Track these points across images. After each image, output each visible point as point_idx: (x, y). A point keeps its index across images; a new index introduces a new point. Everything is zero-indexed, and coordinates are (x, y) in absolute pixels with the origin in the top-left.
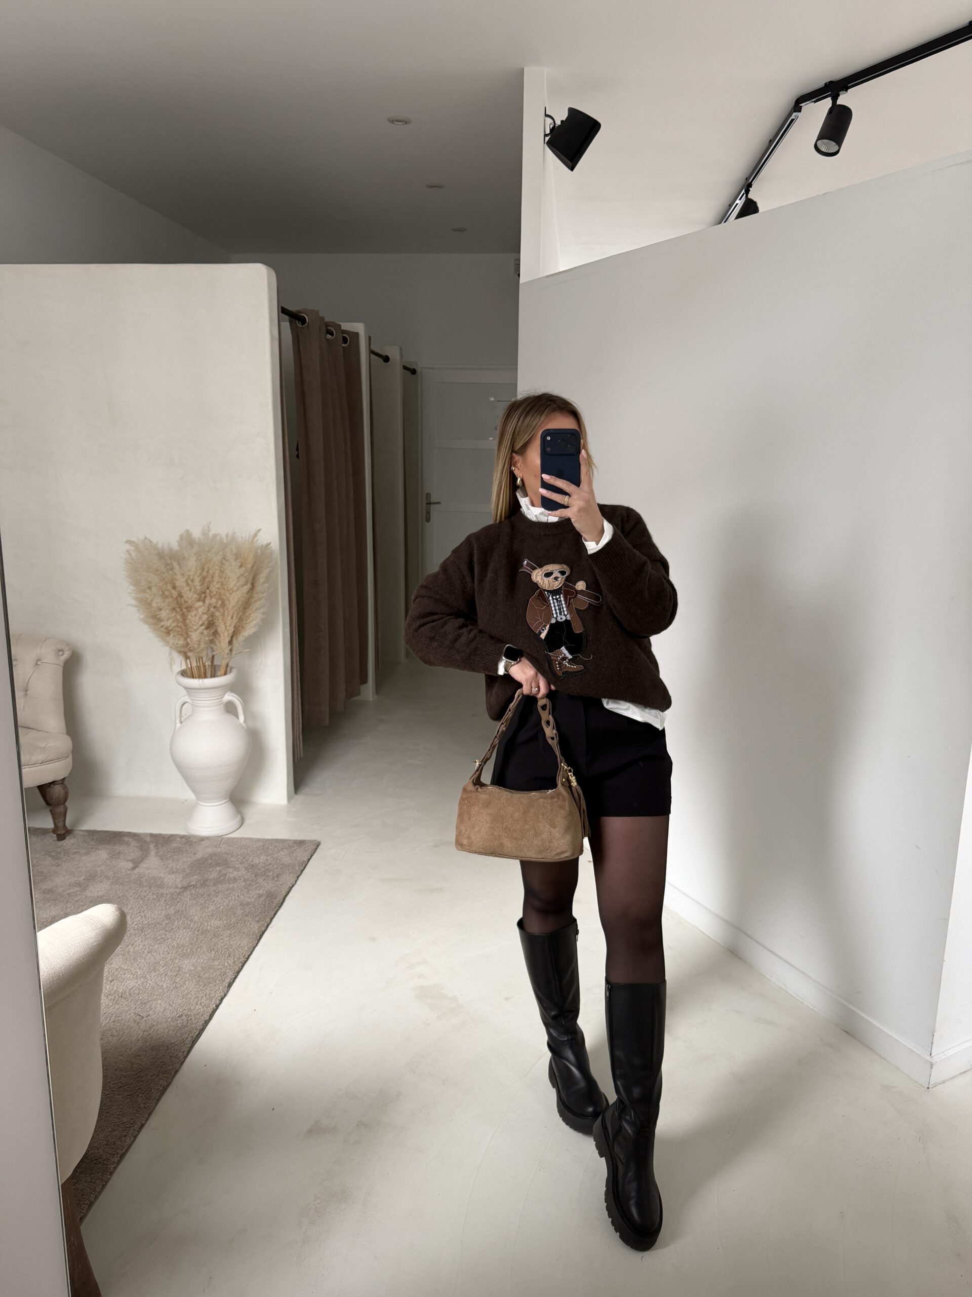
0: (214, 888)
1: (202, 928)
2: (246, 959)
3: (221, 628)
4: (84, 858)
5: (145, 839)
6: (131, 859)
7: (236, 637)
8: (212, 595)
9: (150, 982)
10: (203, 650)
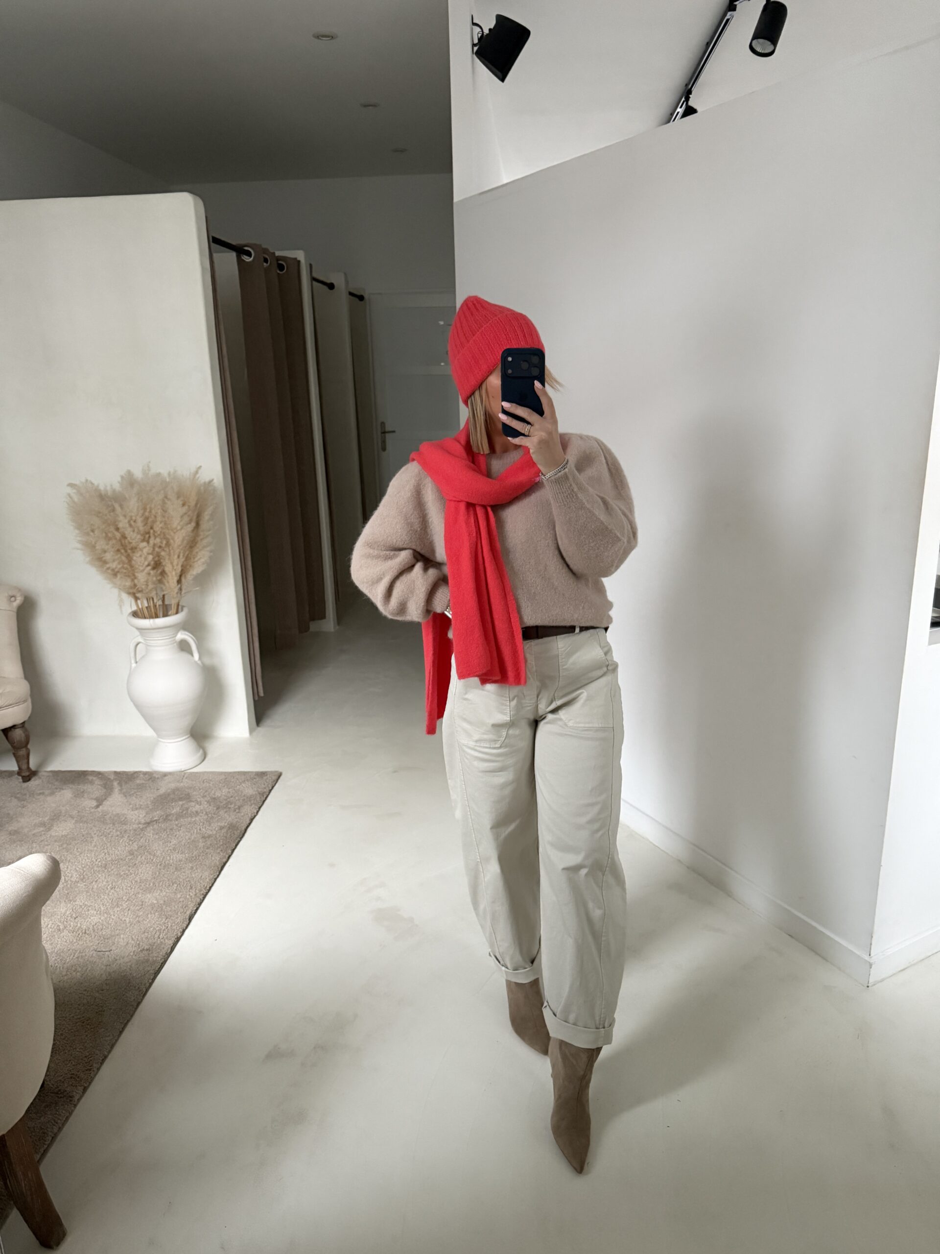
0: (177, 822)
1: (165, 862)
2: (207, 891)
3: (168, 568)
4: (49, 799)
5: (109, 777)
6: (95, 797)
7: (185, 576)
8: (156, 534)
9: (113, 917)
10: (151, 590)
